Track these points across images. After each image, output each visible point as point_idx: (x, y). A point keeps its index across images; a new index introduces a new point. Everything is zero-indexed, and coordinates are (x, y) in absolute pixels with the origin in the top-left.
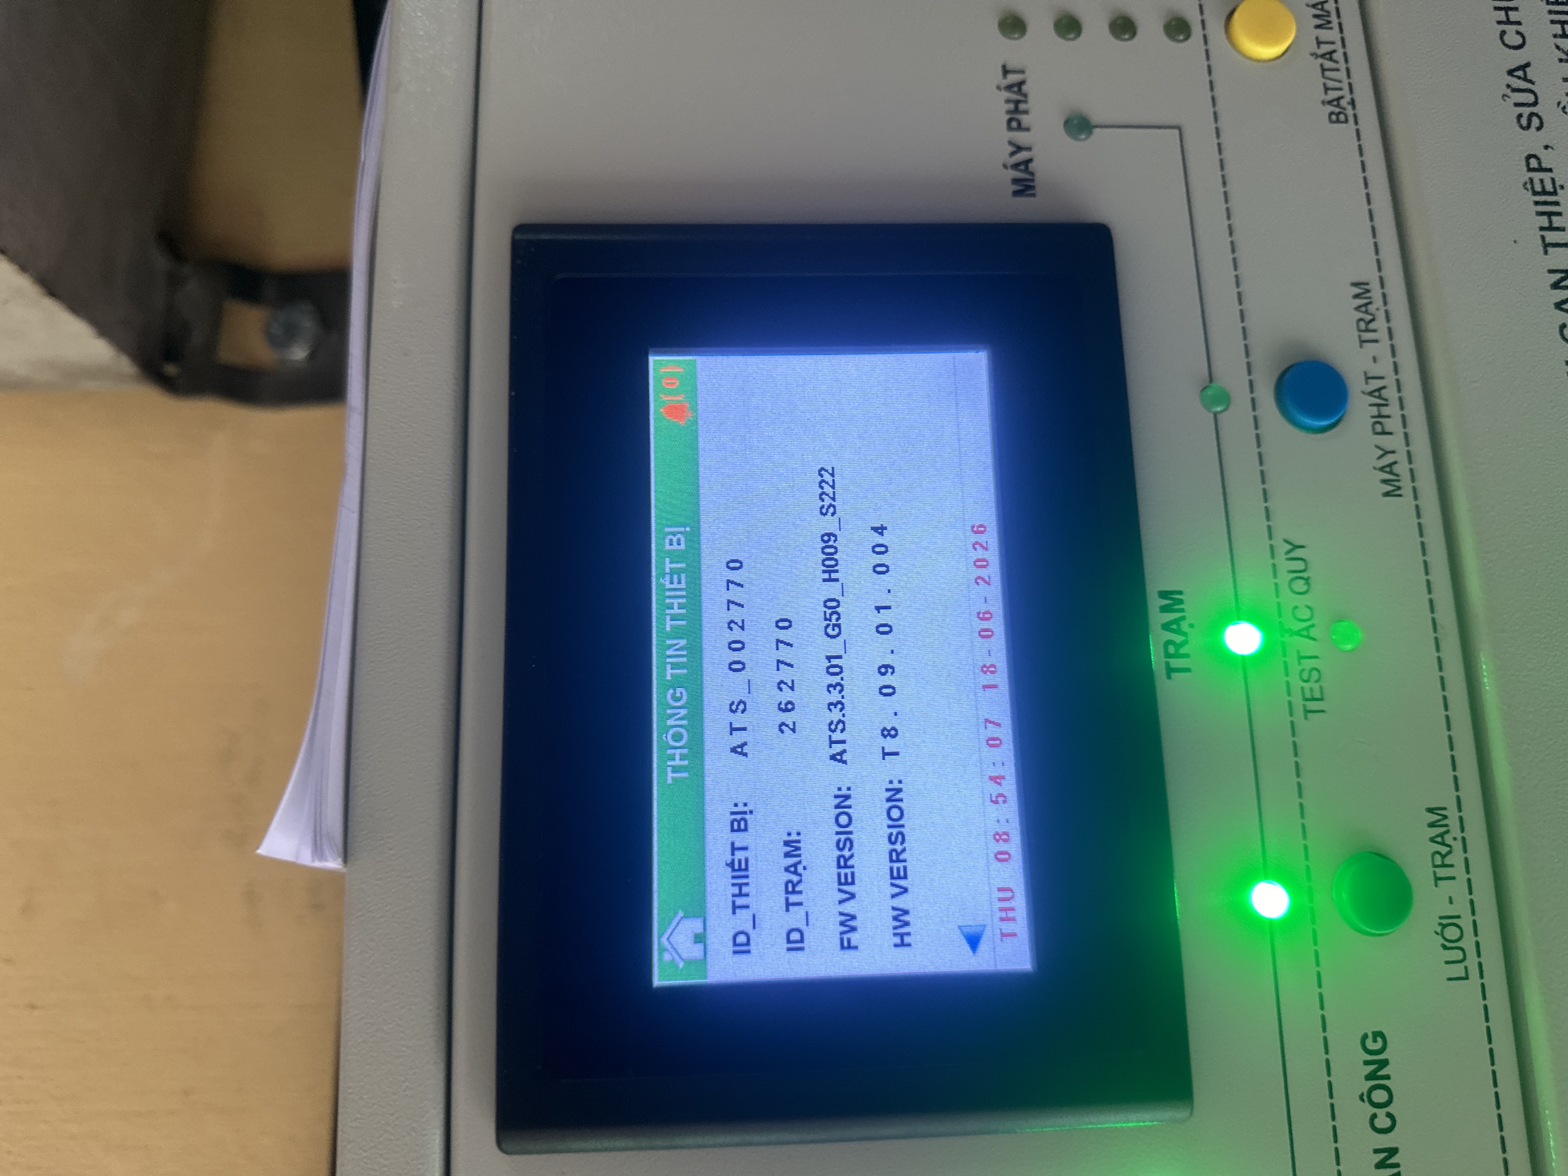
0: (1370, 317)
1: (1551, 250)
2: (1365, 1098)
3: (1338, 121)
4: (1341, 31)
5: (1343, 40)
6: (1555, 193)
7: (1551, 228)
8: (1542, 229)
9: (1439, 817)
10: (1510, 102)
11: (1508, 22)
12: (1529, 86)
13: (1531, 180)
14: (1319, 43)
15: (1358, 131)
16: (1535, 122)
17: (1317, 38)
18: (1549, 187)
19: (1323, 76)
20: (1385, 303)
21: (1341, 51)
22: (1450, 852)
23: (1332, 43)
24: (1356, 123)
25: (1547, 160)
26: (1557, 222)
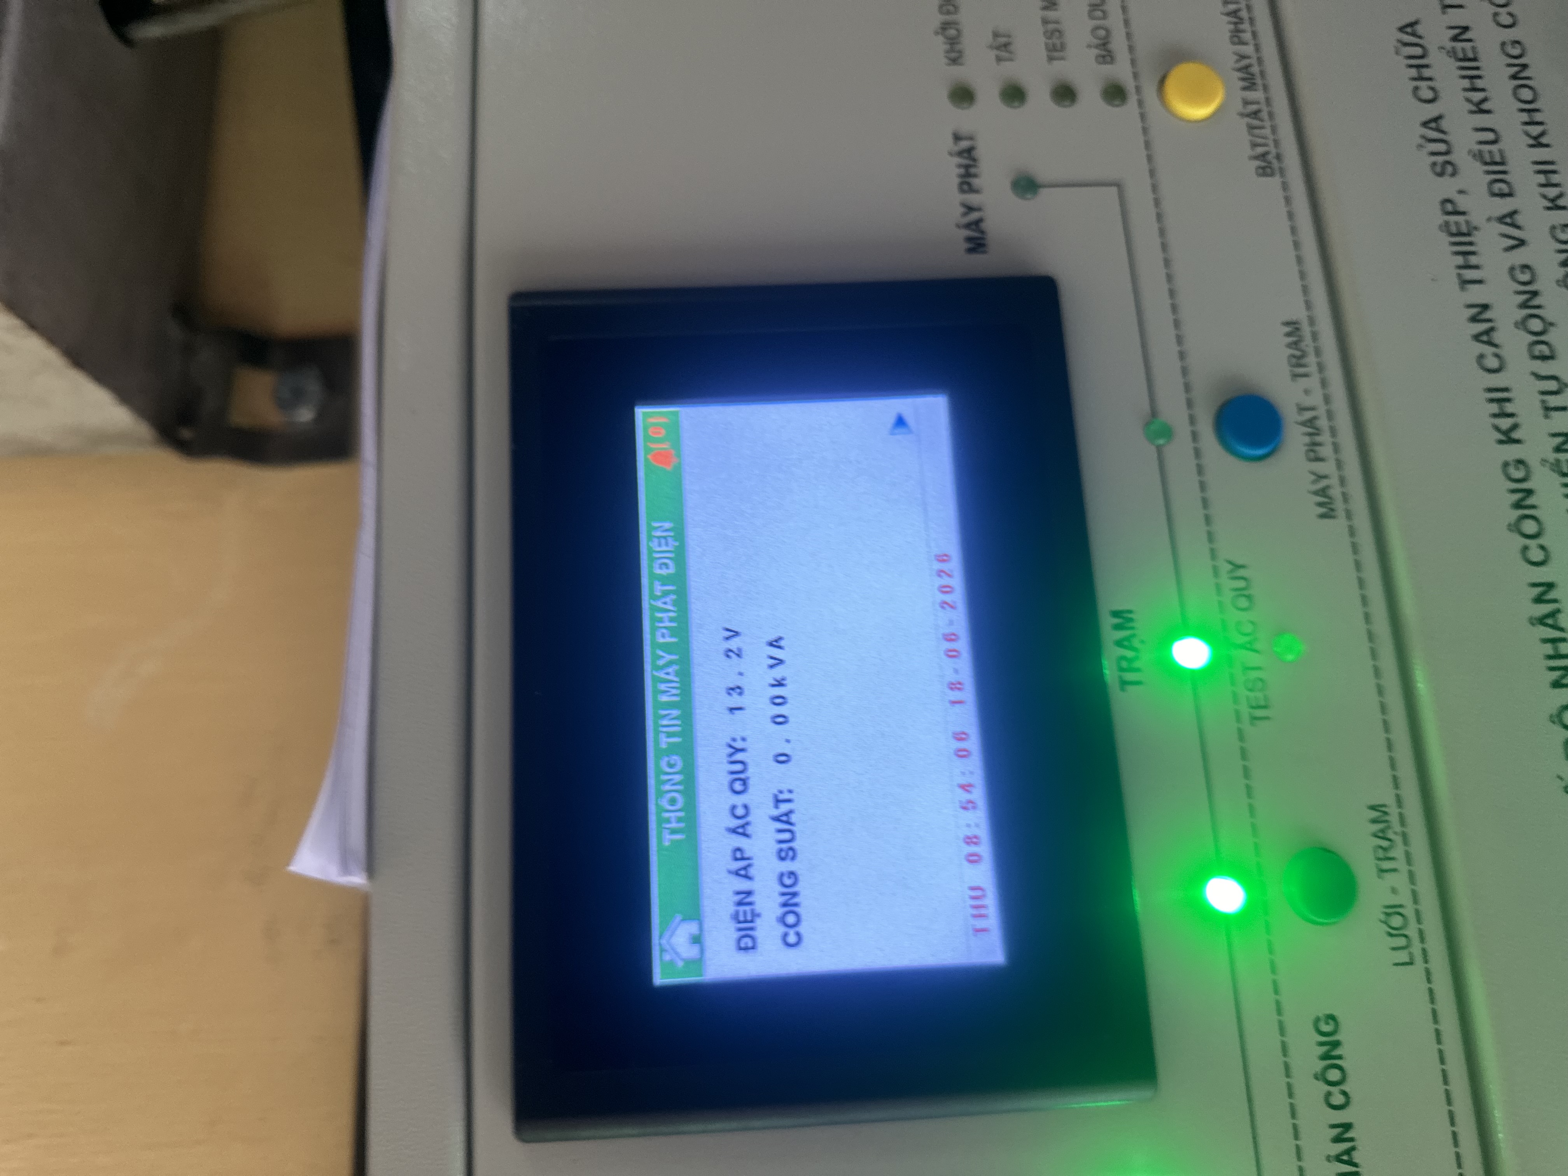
0: (1301, 353)
1: (1467, 287)
2: (1320, 1076)
3: (1266, 174)
4: (1266, 92)
5: (1268, 100)
6: (1470, 234)
7: (1466, 266)
8: (1459, 267)
9: (1381, 814)
10: (1425, 152)
11: (1421, 78)
12: (1442, 136)
13: (1448, 222)
14: (1247, 103)
15: (1284, 181)
16: (1449, 169)
17: (1245, 100)
18: (1464, 229)
19: (1251, 132)
20: (1314, 340)
21: (1266, 110)
22: (1392, 846)
24: (1282, 174)
25: (1462, 203)
26: (1473, 260)
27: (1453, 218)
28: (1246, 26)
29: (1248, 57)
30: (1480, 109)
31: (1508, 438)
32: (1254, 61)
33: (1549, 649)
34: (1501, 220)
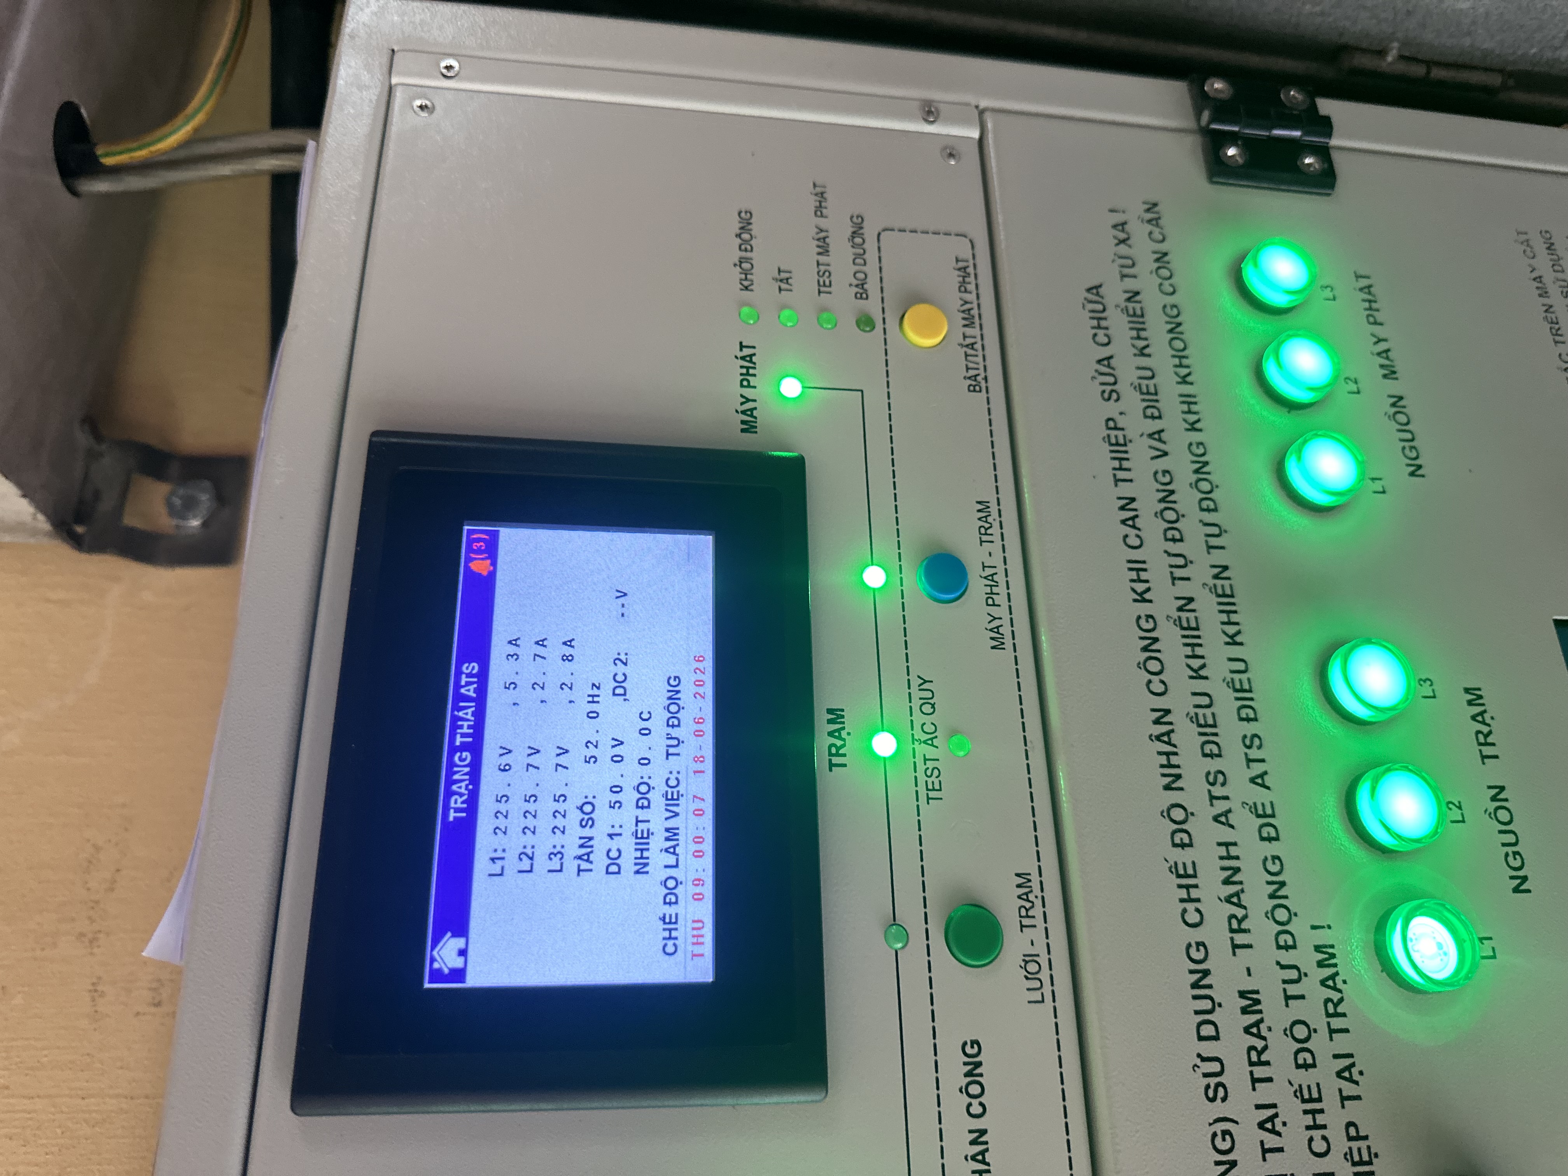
0: (989, 525)
1: (1120, 484)
2: (964, 1090)
3: (974, 391)
4: (981, 328)
5: (982, 335)
6: (1125, 445)
7: (1121, 469)
8: (1115, 469)
9: (1025, 880)
10: (1097, 382)
11: (1099, 327)
12: (1111, 371)
13: (1109, 436)
14: (965, 337)
15: (988, 398)
16: (1114, 396)
17: (964, 334)
18: (1121, 441)
19: (966, 359)
20: (1000, 516)
21: (980, 343)
22: (1033, 907)
23: (975, 337)
24: (987, 392)
25: (1121, 422)
26: (1125, 464)
27: (1113, 433)
28: (972, 279)
29: (971, 303)
30: (1142, 352)
31: (1142, 598)
32: (975, 305)
33: (1163, 760)
34: (1150, 436)
